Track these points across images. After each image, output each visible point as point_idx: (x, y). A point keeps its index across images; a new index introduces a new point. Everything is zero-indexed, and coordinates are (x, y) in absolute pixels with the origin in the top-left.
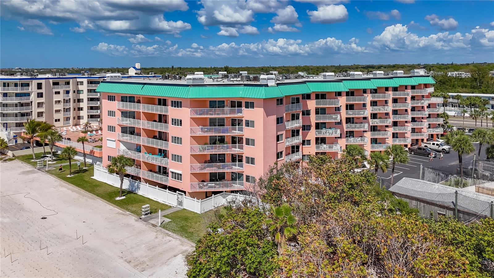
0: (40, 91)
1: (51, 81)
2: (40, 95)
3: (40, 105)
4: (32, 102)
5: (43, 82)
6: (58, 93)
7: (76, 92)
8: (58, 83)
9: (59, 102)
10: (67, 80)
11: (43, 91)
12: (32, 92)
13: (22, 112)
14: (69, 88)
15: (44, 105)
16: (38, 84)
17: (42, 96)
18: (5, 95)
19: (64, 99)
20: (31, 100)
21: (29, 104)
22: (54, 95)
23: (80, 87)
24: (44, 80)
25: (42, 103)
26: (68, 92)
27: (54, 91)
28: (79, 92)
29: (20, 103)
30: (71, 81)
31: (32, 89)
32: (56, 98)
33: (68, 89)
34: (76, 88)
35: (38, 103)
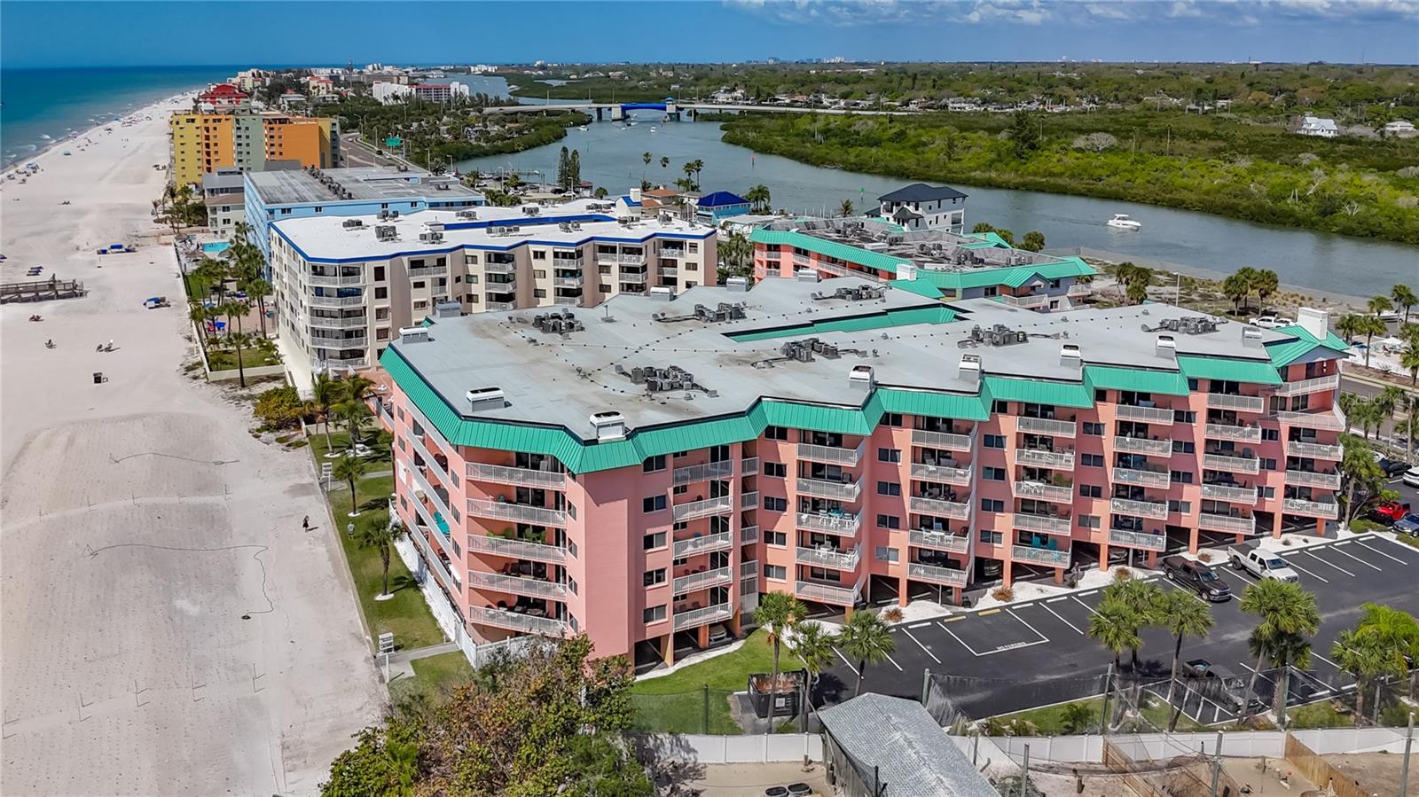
0: (380, 284)
1: (405, 259)
2: (381, 293)
3: (381, 313)
4: (365, 308)
5: (386, 264)
6: (420, 285)
7: (463, 279)
8: (422, 262)
9: (423, 304)
10: (441, 255)
11: (386, 283)
12: (365, 287)
13: (347, 328)
14: (445, 272)
15: (390, 314)
16: (376, 269)
17: (384, 296)
18: (319, 292)
19: (434, 299)
20: (362, 305)
21: (361, 313)
22: (413, 290)
23: (472, 269)
24: (388, 261)
25: (386, 309)
26: (443, 282)
27: (413, 280)
28: (470, 279)
29: (342, 310)
30: (448, 256)
31: (364, 282)
32: (417, 296)
33: (442, 275)
34: (464, 271)
35: (378, 310)
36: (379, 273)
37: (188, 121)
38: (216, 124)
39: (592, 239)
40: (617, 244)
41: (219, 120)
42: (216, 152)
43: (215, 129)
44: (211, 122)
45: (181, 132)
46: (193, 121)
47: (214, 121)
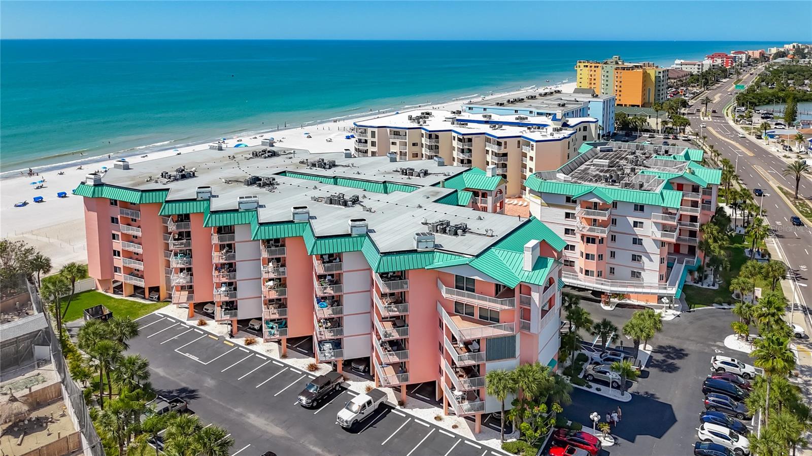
0: (373, 140)
1: (388, 130)
2: (373, 144)
5: (377, 130)
6: (393, 143)
8: (399, 132)
9: (395, 153)
11: (376, 140)
12: (368, 140)
14: (406, 139)
16: (371, 132)
17: (375, 146)
19: (399, 151)
21: (365, 152)
25: (375, 152)
26: (404, 144)
27: (392, 141)
32: (392, 148)
33: (404, 141)
35: (372, 152)
36: (373, 134)
37: (584, 66)
38: (596, 69)
39: (484, 134)
40: (491, 138)
41: (598, 67)
42: (594, 84)
43: (595, 71)
44: (593, 67)
45: (581, 72)
46: (587, 66)
47: (595, 67)
